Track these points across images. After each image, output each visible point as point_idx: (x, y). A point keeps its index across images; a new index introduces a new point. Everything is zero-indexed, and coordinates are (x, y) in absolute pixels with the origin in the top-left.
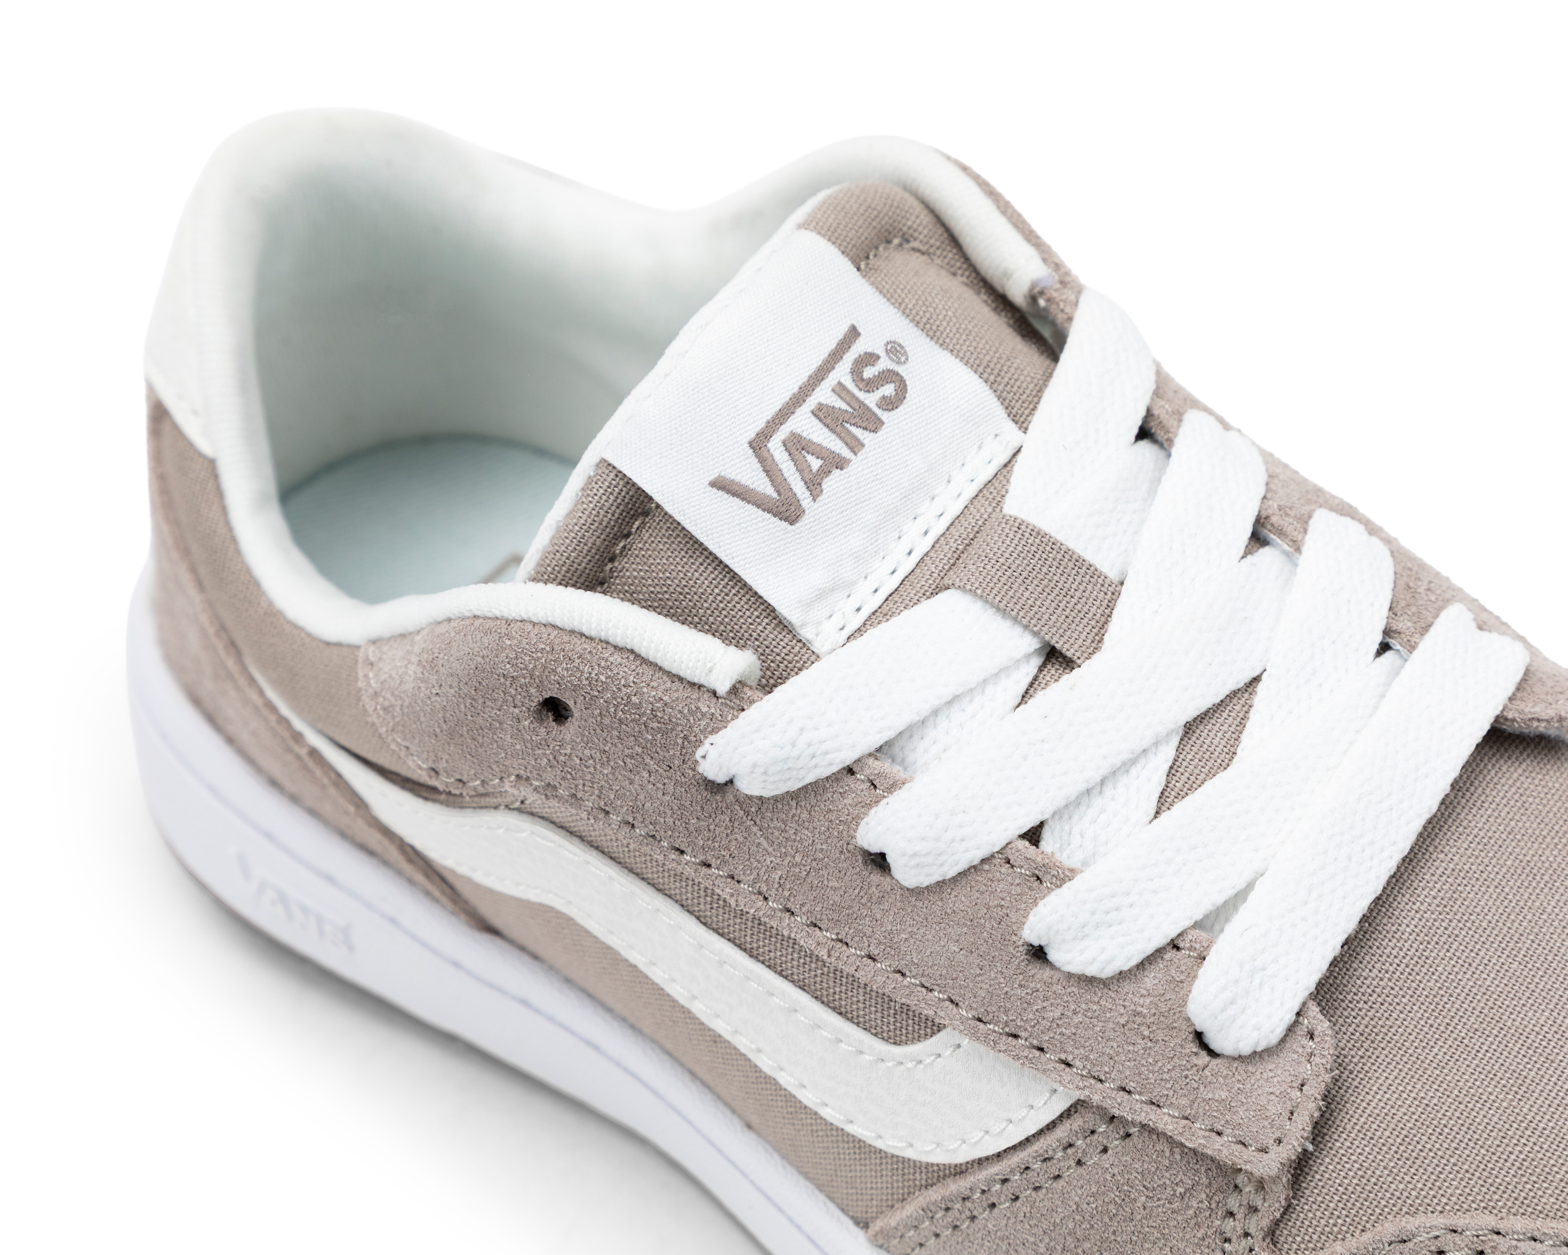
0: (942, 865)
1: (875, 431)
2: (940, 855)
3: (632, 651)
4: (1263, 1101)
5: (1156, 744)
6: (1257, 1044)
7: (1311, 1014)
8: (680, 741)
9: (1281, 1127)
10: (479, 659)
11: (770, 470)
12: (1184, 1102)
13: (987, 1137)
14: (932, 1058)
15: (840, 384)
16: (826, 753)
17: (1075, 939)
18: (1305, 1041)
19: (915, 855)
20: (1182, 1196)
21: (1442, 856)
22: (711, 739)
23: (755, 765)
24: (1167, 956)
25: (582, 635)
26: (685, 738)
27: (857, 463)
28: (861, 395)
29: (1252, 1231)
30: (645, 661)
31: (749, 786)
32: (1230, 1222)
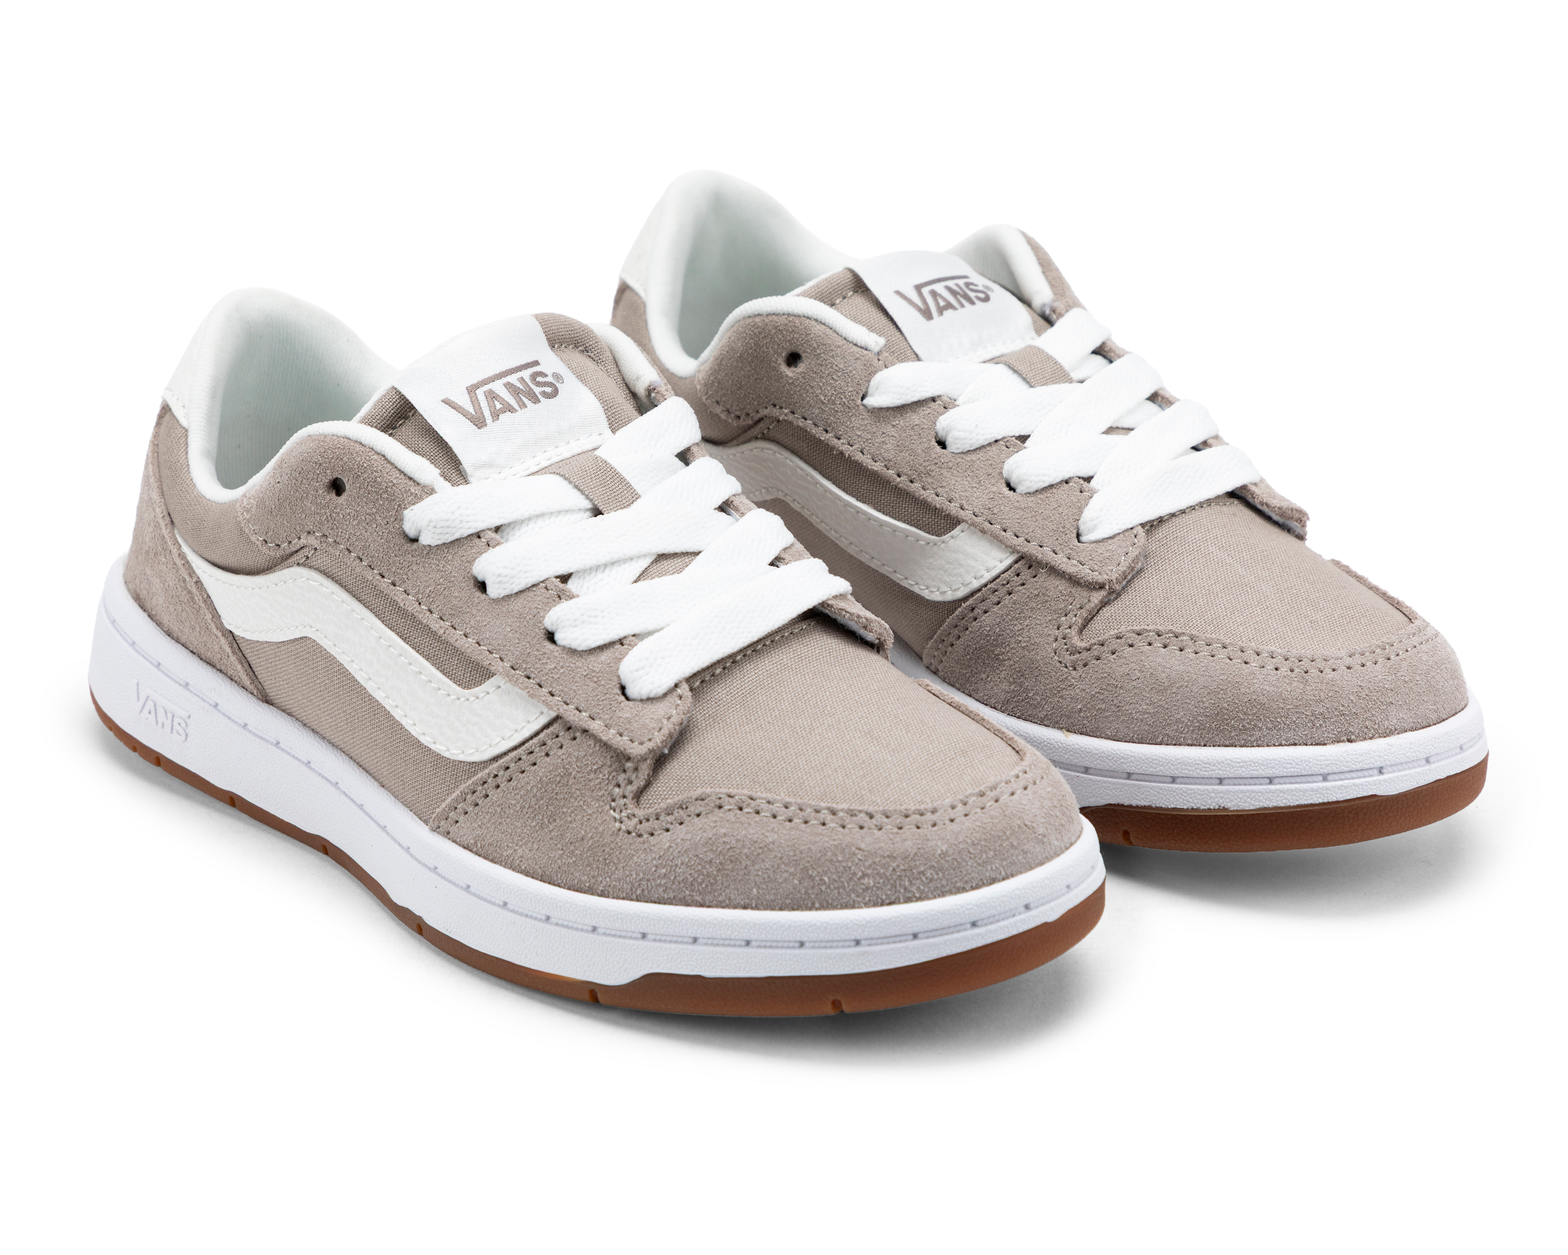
0: (512, 584)
1: (535, 403)
2: (513, 577)
3: (384, 456)
4: (647, 721)
5: (639, 557)
6: (651, 691)
7: (683, 687)
8: (396, 507)
9: (653, 734)
10: (306, 454)
11: (475, 402)
12: (607, 717)
13: (503, 741)
14: (484, 694)
15: (522, 378)
16: (468, 522)
17: (570, 626)
18: (677, 699)
19: (499, 576)
20: (596, 771)
21: (777, 657)
22: (412, 507)
23: (431, 521)
24: (616, 647)
25: (361, 443)
26: (399, 505)
27: (521, 413)
28: (533, 386)
29: (627, 794)
30: (389, 462)
31: (426, 539)
32: (617, 790)
